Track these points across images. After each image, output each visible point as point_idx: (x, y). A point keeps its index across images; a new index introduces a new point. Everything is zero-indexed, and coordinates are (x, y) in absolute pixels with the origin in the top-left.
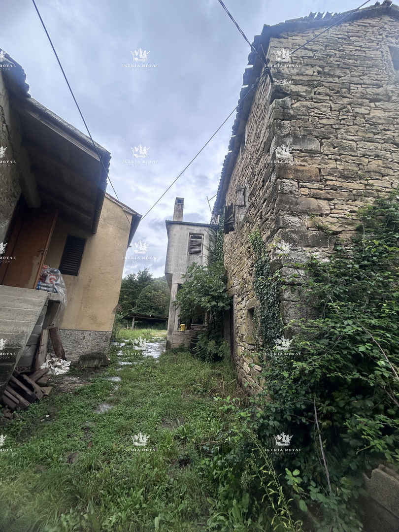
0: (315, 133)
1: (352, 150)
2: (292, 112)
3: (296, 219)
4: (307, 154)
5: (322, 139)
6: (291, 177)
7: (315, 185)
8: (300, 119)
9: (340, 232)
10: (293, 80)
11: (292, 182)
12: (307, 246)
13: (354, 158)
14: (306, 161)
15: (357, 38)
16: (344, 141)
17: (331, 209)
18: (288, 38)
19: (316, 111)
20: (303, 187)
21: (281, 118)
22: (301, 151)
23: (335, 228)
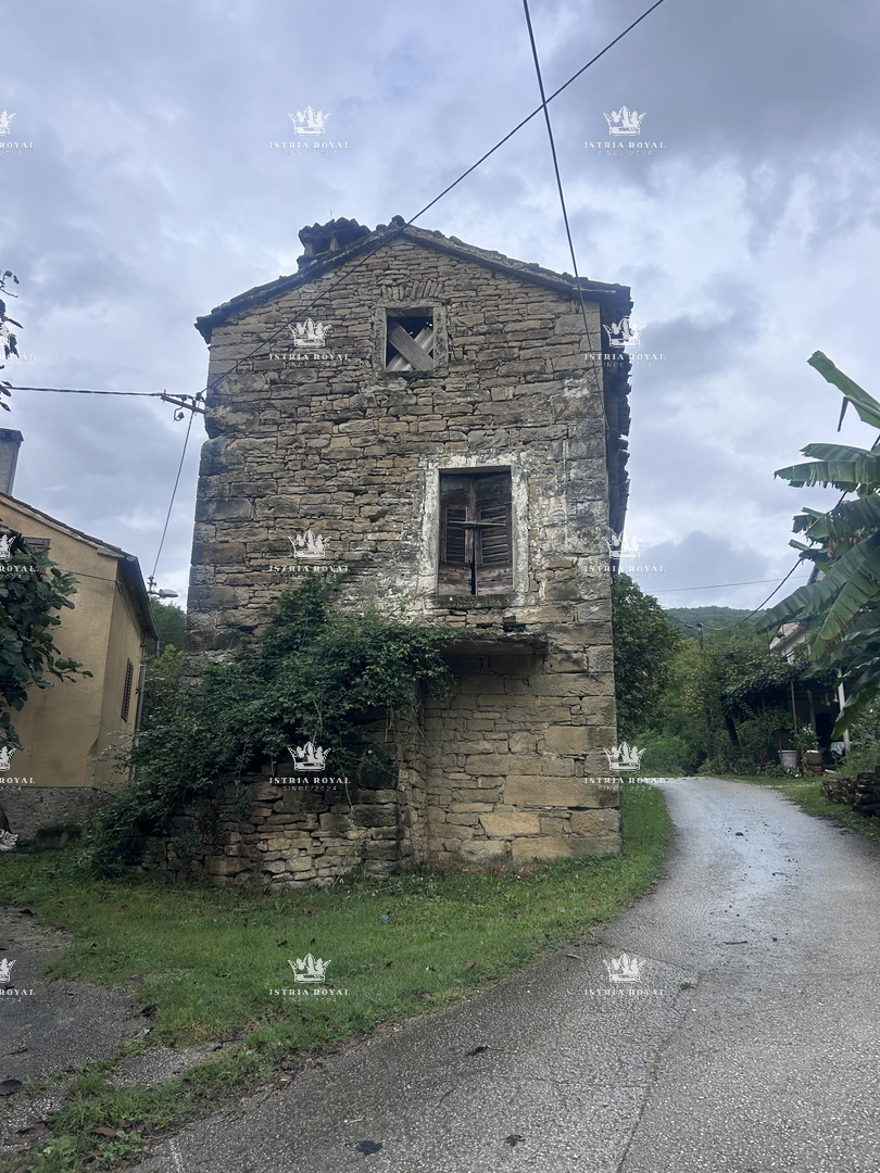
0: (247, 491)
1: (293, 510)
2: (223, 460)
3: (206, 616)
4: (232, 525)
5: (255, 498)
6: (207, 561)
7: (235, 568)
8: (232, 470)
9: (256, 627)
10: (233, 403)
11: (207, 567)
12: (210, 649)
13: (292, 521)
14: (229, 534)
15: (342, 301)
16: (284, 496)
17: (250, 598)
18: (237, 324)
19: (256, 453)
20: (219, 572)
21: (208, 472)
22: (224, 521)
23: (249, 622)
